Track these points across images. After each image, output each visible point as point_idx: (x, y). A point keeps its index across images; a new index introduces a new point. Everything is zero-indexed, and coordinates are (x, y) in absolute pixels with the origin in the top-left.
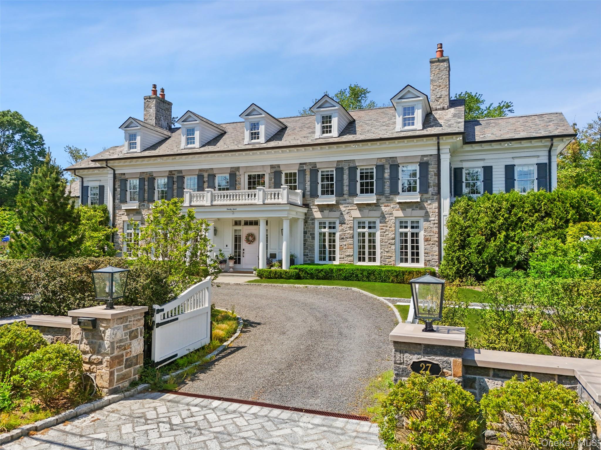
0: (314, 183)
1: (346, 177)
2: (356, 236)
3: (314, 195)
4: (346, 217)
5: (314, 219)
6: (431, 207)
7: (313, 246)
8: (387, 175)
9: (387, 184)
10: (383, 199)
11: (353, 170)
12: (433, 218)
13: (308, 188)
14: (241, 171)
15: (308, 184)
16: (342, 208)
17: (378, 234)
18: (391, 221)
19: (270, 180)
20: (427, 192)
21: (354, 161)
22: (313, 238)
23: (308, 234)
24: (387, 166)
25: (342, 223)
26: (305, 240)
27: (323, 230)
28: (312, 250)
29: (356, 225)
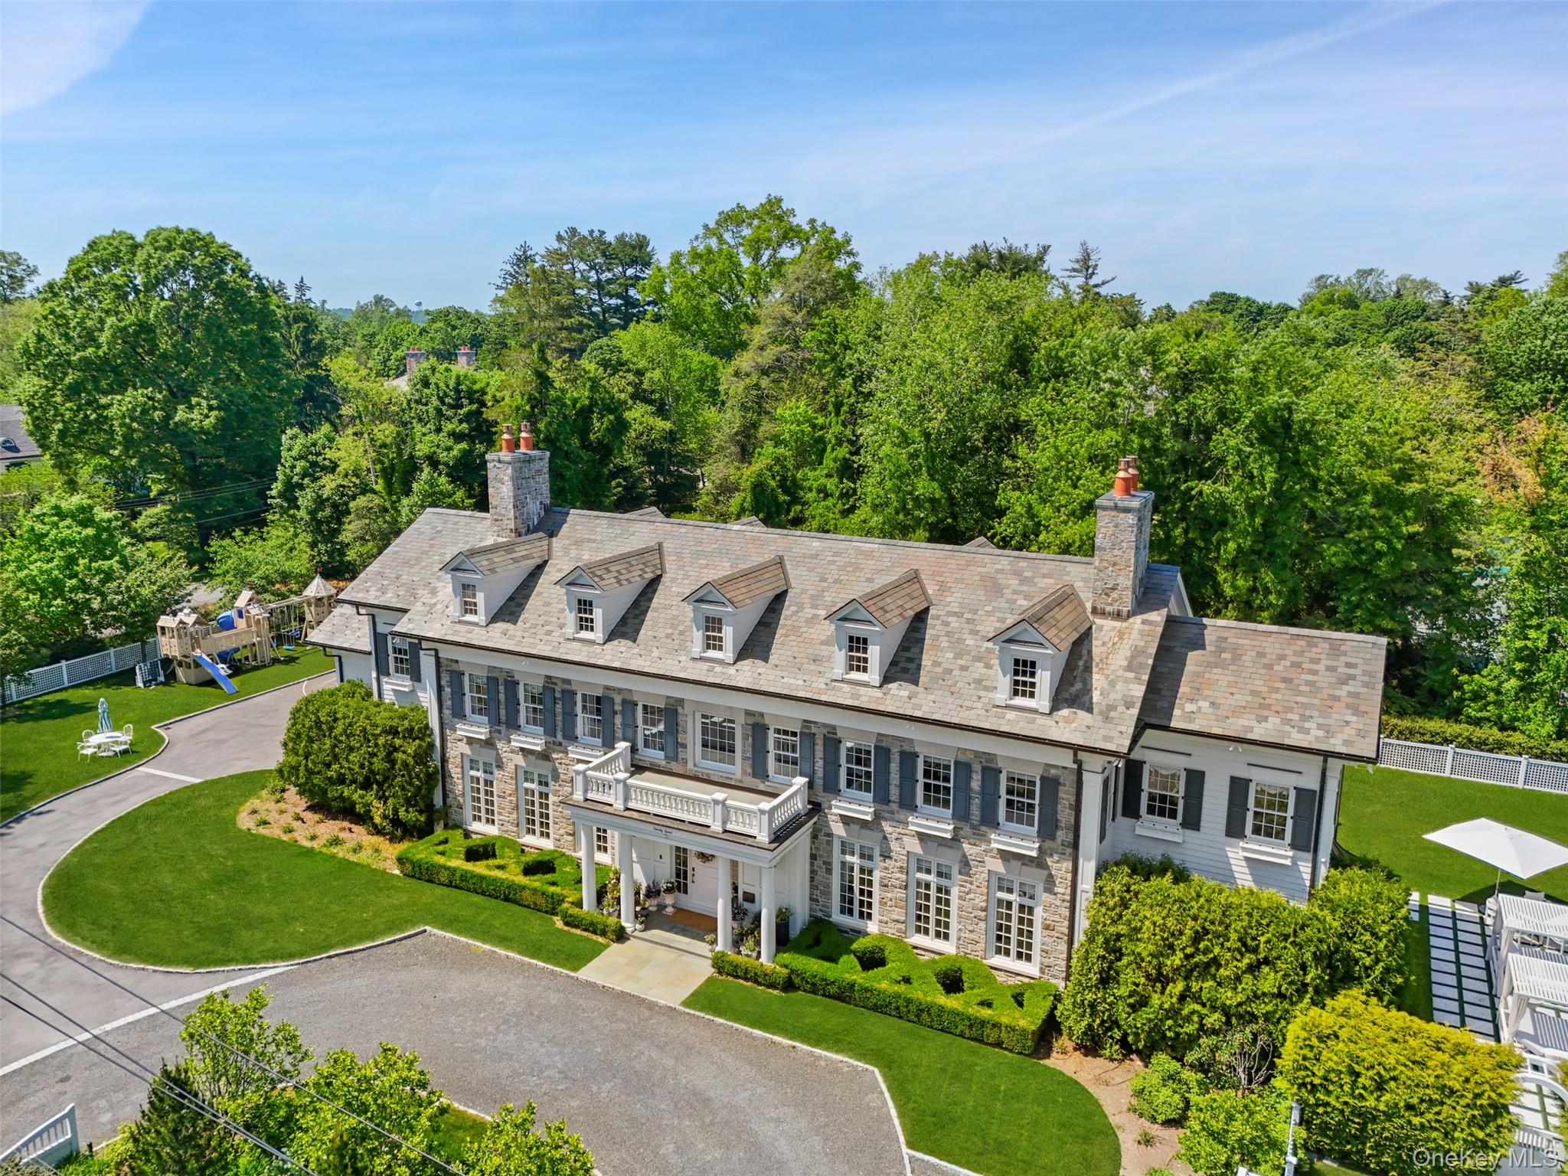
0: (832, 764)
1: (894, 767)
2: (912, 886)
3: (832, 789)
4: (894, 846)
5: (830, 835)
6: (1060, 868)
7: (828, 886)
8: (976, 784)
9: (976, 802)
10: (967, 830)
11: (909, 758)
12: (1063, 889)
13: (820, 773)
14: (688, 709)
15: (819, 764)
16: (887, 827)
17: (955, 892)
18: (980, 875)
19: (745, 737)
20: (1053, 838)
21: (911, 741)
22: (829, 871)
23: (819, 861)
24: (977, 767)
25: (886, 856)
26: (813, 872)
27: (849, 858)
28: (827, 893)
29: (913, 865)
